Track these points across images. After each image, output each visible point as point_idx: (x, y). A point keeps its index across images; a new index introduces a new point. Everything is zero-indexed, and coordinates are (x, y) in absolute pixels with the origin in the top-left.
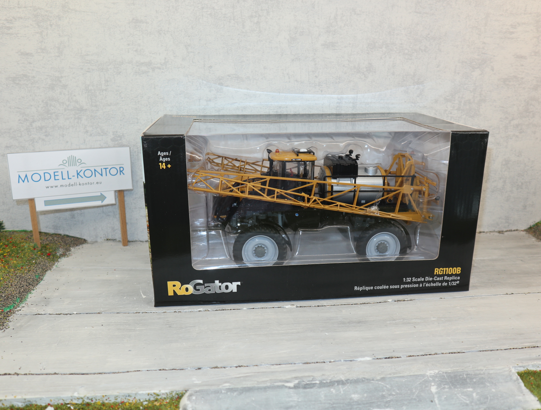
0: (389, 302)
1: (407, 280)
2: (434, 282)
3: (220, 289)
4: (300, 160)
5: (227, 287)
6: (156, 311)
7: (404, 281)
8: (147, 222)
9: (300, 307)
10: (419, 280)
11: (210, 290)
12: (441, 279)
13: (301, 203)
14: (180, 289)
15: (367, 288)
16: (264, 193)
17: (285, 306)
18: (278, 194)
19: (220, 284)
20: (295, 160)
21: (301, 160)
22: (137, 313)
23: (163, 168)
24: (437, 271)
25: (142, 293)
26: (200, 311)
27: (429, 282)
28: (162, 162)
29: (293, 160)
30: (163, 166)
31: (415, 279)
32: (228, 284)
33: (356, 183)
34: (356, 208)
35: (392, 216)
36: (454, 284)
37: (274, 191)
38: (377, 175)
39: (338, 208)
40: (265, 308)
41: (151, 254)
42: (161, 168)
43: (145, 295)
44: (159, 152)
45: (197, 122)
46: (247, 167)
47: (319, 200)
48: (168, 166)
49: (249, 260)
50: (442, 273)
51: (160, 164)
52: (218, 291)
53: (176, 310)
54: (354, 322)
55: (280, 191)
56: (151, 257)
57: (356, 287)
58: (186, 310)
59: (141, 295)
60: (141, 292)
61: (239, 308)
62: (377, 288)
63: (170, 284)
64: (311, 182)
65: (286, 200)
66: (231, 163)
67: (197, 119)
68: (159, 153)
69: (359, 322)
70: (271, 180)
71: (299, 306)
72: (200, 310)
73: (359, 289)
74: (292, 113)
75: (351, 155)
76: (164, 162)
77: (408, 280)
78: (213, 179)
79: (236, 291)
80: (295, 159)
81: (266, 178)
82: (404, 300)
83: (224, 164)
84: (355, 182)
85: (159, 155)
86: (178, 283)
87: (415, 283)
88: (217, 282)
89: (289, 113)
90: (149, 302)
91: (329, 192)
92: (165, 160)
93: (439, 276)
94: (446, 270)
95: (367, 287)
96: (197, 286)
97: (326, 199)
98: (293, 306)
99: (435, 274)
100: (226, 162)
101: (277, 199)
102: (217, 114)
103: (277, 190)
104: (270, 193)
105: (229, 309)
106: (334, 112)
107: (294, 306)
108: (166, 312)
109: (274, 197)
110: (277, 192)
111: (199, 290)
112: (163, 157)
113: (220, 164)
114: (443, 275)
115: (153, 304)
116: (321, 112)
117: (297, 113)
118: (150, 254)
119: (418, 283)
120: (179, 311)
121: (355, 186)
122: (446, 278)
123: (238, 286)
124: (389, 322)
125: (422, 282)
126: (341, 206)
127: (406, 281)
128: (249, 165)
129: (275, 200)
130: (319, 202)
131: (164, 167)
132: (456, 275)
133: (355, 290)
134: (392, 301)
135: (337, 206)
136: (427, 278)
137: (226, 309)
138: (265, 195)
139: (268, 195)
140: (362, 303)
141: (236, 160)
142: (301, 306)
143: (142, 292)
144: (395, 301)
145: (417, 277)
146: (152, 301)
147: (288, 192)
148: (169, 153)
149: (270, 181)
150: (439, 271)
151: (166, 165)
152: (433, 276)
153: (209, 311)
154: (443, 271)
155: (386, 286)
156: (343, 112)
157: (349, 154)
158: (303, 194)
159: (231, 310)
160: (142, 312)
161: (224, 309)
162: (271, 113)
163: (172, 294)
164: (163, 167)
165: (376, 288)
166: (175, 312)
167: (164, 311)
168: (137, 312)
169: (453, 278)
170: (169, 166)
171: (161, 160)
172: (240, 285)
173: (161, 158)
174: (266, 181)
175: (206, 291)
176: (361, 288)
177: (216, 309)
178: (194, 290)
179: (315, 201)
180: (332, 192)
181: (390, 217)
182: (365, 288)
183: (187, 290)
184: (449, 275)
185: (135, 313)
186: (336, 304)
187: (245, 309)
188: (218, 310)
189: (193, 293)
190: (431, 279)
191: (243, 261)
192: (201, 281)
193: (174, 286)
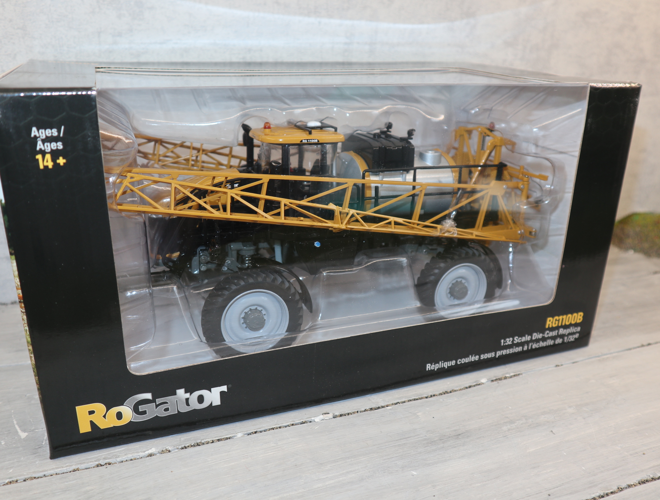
0: (483, 383)
1: (506, 342)
2: (544, 339)
3: (188, 404)
4: (316, 141)
5: (201, 399)
6: (56, 470)
7: (502, 344)
8: (17, 289)
9: (341, 415)
10: (523, 339)
11: (167, 410)
12: (554, 333)
13: (329, 224)
14: (104, 416)
15: (446, 365)
16: (257, 207)
17: (313, 419)
18: (287, 208)
19: (188, 395)
20: (308, 142)
21: (318, 141)
22: (10, 482)
23: (46, 167)
24: (551, 322)
25: (17, 427)
26: (151, 455)
27: (537, 341)
28: (43, 153)
29: (303, 141)
30: (47, 161)
31: (518, 339)
32: (204, 392)
33: (417, 181)
34: (418, 225)
35: (476, 236)
36: (572, 338)
37: (279, 203)
38: (441, 165)
39: (391, 228)
40: (277, 428)
41: (32, 355)
42: (41, 167)
43: (24, 431)
44: (34, 129)
45: (102, 72)
46: (204, 158)
47: (358, 214)
48: (58, 161)
49: (235, 339)
50: (556, 325)
51: (39, 157)
52: (184, 409)
53: (99, 460)
54: (449, 437)
55: (290, 203)
56: (34, 362)
57: (429, 366)
58: (121, 458)
59: (17, 432)
60: (15, 422)
61: (228, 436)
62: (461, 361)
63: (82, 411)
64: (345, 182)
65: (302, 218)
66: (172, 152)
67: (102, 68)
68: (34, 132)
69: (458, 436)
70: (271, 182)
71: (337, 414)
72: (150, 452)
73: (434, 368)
74: (271, 60)
75: (390, 132)
76: (48, 153)
77: (508, 342)
78: (157, 186)
79: (220, 404)
80: (307, 140)
81: (262, 179)
82: (506, 377)
83: (159, 155)
84: (414, 179)
85: (35, 136)
86: (100, 407)
87: (518, 345)
88: (181, 392)
89: (265, 60)
90: (37, 447)
91: (371, 198)
92: (49, 147)
93: (552, 329)
94: (563, 319)
95: (447, 363)
96: (140, 407)
97: (369, 212)
98: (327, 415)
99: (547, 327)
100: (162, 150)
101: (287, 217)
102: (135, 60)
103: (284, 201)
104: (270, 207)
105: (209, 440)
106: (340, 59)
107: (329, 414)
108: (78, 470)
109: (279, 214)
110: (285, 205)
111: (144, 413)
112: (44, 141)
113: (150, 154)
114: (558, 328)
115: (47, 450)
116: (319, 60)
117: (280, 60)
118: (31, 357)
119: (522, 344)
120: (107, 461)
121: (414, 185)
122: (562, 331)
123: (222, 393)
124: (505, 428)
125: (527, 343)
126: (396, 223)
127: (505, 344)
128: (206, 154)
129: (282, 220)
130: (359, 217)
131: (50, 165)
132: (576, 325)
133: (427, 370)
134: (487, 382)
135: (390, 223)
136: (535, 335)
137: (203, 442)
138: (260, 211)
139: (266, 210)
140: (441, 392)
141: (182, 146)
142: (342, 413)
143: (17, 424)
144: (492, 381)
145: (521, 335)
146: (44, 443)
147: (304, 202)
148: (59, 132)
149: (269, 183)
150: (552, 323)
151: (54, 159)
152: (542, 330)
153: (169, 451)
154: (559, 320)
155: (475, 356)
156: (354, 60)
157: (386, 129)
158: (331, 206)
159: (213, 442)
160: (23, 477)
161: (198, 441)
162: (234, 59)
163: (89, 429)
164: (46, 164)
165: (459, 361)
166: (98, 466)
167: (74, 467)
168: (11, 480)
169: (572, 330)
170: (61, 161)
171: (41, 149)
172: (227, 391)
173: (40, 143)
174: (261, 185)
175: (161, 412)
176: (436, 365)
177: (183, 446)
178: (134, 414)
179: (353, 216)
180: (377, 199)
181: (474, 237)
182: (443, 364)
183: (119, 416)
184: (566, 327)
185: (7, 484)
186: (399, 401)
187: (239, 435)
188: (188, 447)
189: (131, 420)
190: (540, 336)
191: (225, 343)
192: (148, 396)
193: (91, 413)
